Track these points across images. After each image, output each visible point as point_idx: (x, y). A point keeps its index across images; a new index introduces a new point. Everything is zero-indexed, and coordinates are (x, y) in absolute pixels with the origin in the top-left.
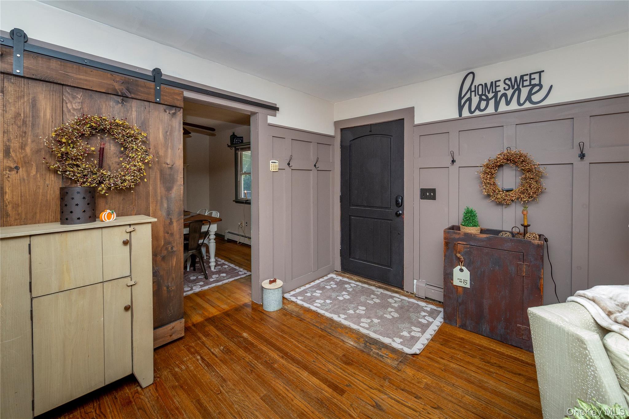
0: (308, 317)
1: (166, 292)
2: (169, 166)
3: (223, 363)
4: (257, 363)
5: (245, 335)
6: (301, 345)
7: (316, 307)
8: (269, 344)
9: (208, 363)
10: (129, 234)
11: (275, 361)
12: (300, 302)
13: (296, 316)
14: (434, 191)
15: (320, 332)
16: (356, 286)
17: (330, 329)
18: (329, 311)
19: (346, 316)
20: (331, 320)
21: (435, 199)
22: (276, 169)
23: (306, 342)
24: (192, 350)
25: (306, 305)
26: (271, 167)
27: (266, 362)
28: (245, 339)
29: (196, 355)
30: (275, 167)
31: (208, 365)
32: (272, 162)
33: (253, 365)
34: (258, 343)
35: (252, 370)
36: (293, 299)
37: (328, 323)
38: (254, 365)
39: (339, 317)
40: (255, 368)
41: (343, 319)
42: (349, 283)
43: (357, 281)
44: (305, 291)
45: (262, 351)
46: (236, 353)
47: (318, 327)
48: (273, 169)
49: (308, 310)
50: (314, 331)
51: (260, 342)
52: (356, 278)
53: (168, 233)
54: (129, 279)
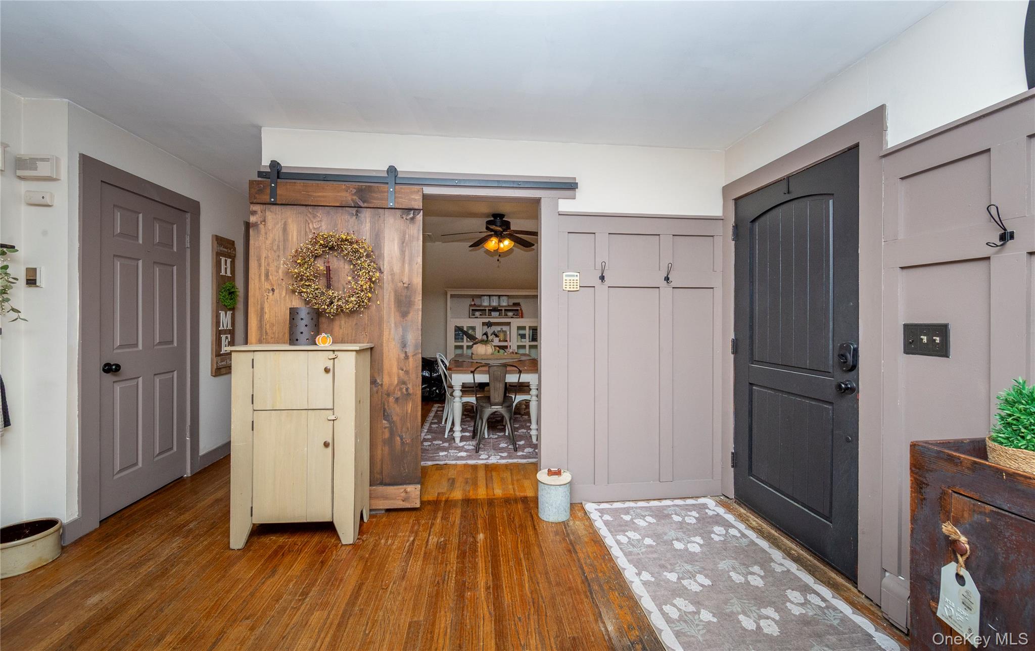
0: (585, 552)
1: (400, 443)
2: (405, 285)
3: (424, 557)
4: (453, 579)
5: (481, 536)
6: (530, 586)
7: (618, 543)
8: (492, 562)
9: (412, 549)
10: (332, 360)
11: (474, 587)
12: (599, 524)
13: (570, 541)
14: (942, 330)
15: (579, 582)
16: (739, 535)
17: (600, 586)
18: (630, 557)
19: (653, 579)
20: (618, 573)
21: (948, 357)
22: (575, 287)
23: (541, 585)
24: (416, 528)
25: (604, 532)
26: (564, 284)
27: (464, 583)
28: (475, 542)
29: (414, 534)
30: (572, 284)
31: (410, 552)
32: (566, 276)
33: (446, 577)
34: (483, 554)
35: (439, 584)
36: (595, 516)
37: (608, 575)
38: (448, 578)
39: (639, 574)
40: (446, 582)
41: (641, 580)
42: (728, 525)
43: (753, 528)
44: (627, 511)
45: (475, 567)
46: (448, 553)
47: (584, 573)
48: (568, 287)
49: (597, 540)
50: (571, 577)
51: (486, 553)
52: (755, 521)
53: (403, 370)
54: (331, 412)
